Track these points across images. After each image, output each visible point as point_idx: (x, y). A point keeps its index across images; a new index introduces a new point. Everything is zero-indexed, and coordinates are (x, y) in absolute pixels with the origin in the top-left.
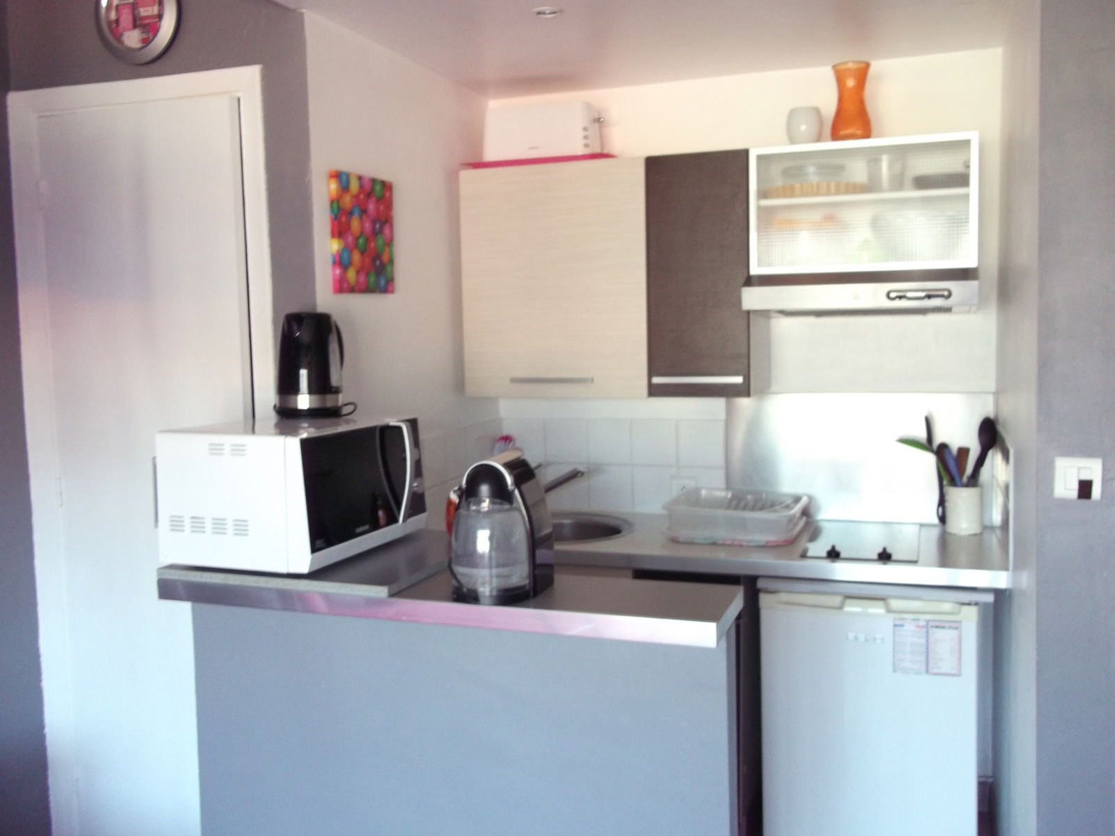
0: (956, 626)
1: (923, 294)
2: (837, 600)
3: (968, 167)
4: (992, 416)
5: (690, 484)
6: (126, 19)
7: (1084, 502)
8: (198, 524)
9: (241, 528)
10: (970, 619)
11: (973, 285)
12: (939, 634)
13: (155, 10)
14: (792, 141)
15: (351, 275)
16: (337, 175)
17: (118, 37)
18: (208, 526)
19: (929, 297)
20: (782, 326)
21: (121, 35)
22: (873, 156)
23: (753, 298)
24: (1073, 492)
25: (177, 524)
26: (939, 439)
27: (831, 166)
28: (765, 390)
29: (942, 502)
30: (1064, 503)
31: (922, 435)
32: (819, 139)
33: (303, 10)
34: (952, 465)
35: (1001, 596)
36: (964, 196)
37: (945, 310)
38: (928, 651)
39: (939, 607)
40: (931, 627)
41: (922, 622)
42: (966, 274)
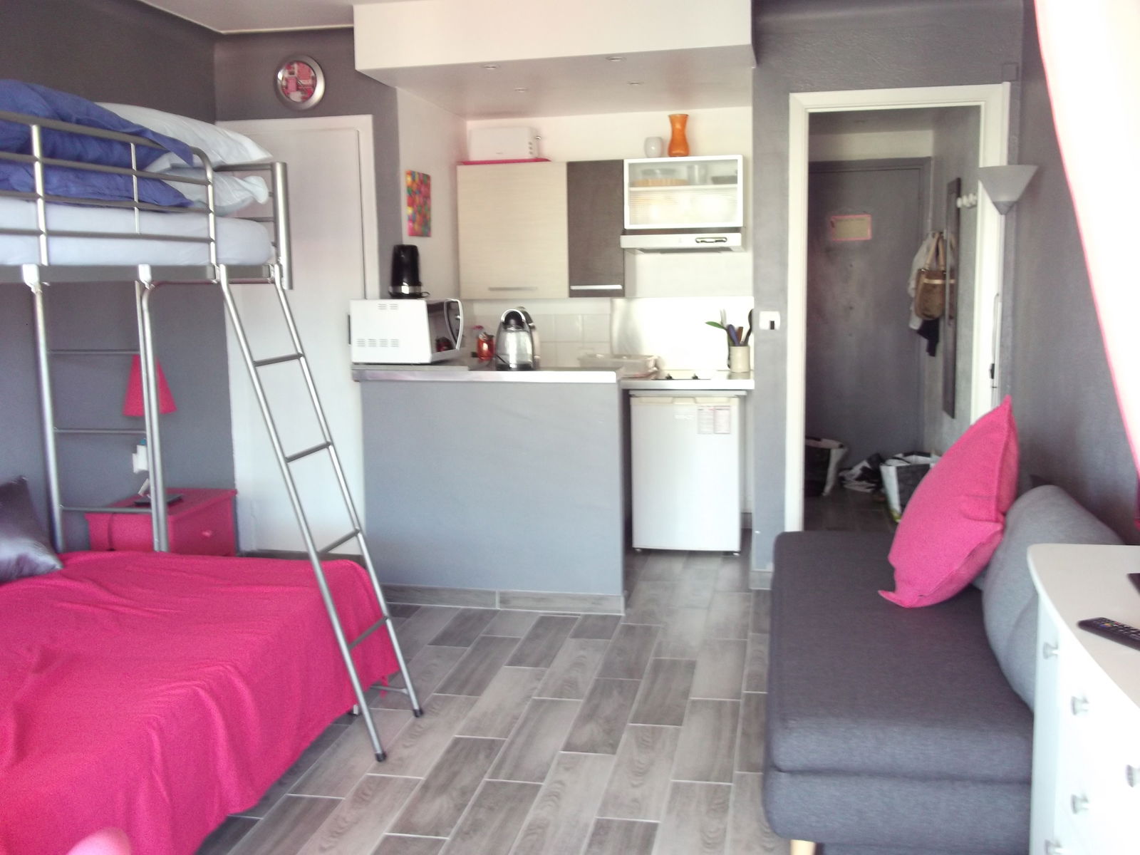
0: (728, 408)
1: (714, 240)
2: (670, 399)
3: (737, 173)
5: (590, 352)
6: (292, 85)
7: (772, 330)
8: (372, 342)
9: (395, 343)
10: (734, 405)
11: (738, 236)
12: (720, 412)
13: (310, 82)
14: (648, 157)
15: (416, 227)
16: (411, 174)
17: (287, 95)
18: (378, 343)
19: (716, 241)
20: (642, 259)
21: (288, 94)
22: (690, 166)
23: (626, 242)
24: (768, 326)
25: (361, 343)
26: (728, 322)
27: (669, 171)
28: (633, 297)
29: (730, 356)
30: (765, 331)
31: (719, 320)
32: (661, 156)
33: (396, 87)
34: (734, 337)
35: (750, 393)
36: (736, 189)
37: (728, 249)
38: (715, 421)
39: (720, 400)
40: (716, 409)
41: (712, 408)
42: (736, 230)
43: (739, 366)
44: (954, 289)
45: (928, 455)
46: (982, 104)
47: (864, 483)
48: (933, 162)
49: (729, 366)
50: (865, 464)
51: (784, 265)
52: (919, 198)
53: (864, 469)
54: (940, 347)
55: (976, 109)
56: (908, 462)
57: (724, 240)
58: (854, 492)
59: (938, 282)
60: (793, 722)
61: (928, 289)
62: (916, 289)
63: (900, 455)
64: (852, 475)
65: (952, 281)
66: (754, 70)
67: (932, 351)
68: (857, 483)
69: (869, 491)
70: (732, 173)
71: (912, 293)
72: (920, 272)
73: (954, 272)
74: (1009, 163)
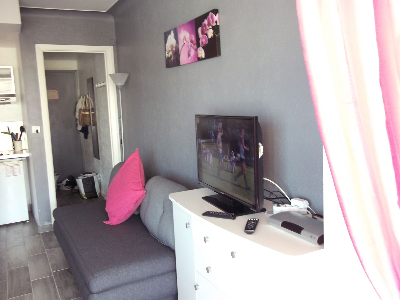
0: (18, 165)
1: (4, 99)
3: (11, 73)
4: (23, 126)
7: (37, 133)
10: (21, 163)
11: (14, 98)
12: (15, 167)
19: (5, 100)
26: (11, 132)
29: (13, 145)
30: (34, 134)
31: (7, 131)
34: (15, 137)
35: (27, 158)
36: (11, 79)
37: (9, 103)
38: (13, 171)
39: (15, 162)
40: (13, 166)
41: (12, 166)
42: (13, 95)
43: (18, 148)
44: (94, 115)
45: (91, 173)
46: (104, 52)
47: (68, 187)
48: (78, 72)
49: (14, 149)
50: (67, 180)
51: (39, 108)
52: (74, 84)
53: (67, 182)
54: (90, 135)
55: (102, 54)
56: (85, 177)
57: (9, 99)
58: (64, 190)
59: (87, 113)
60: (96, 274)
61: (84, 116)
62: (79, 116)
63: (82, 175)
64: (63, 184)
65: (93, 113)
66: (19, 34)
67: (86, 137)
68: (65, 187)
69: (70, 189)
70: (9, 74)
71: (77, 117)
72: (80, 110)
73: (93, 110)
74: (116, 73)
